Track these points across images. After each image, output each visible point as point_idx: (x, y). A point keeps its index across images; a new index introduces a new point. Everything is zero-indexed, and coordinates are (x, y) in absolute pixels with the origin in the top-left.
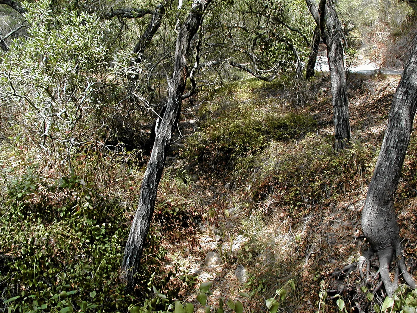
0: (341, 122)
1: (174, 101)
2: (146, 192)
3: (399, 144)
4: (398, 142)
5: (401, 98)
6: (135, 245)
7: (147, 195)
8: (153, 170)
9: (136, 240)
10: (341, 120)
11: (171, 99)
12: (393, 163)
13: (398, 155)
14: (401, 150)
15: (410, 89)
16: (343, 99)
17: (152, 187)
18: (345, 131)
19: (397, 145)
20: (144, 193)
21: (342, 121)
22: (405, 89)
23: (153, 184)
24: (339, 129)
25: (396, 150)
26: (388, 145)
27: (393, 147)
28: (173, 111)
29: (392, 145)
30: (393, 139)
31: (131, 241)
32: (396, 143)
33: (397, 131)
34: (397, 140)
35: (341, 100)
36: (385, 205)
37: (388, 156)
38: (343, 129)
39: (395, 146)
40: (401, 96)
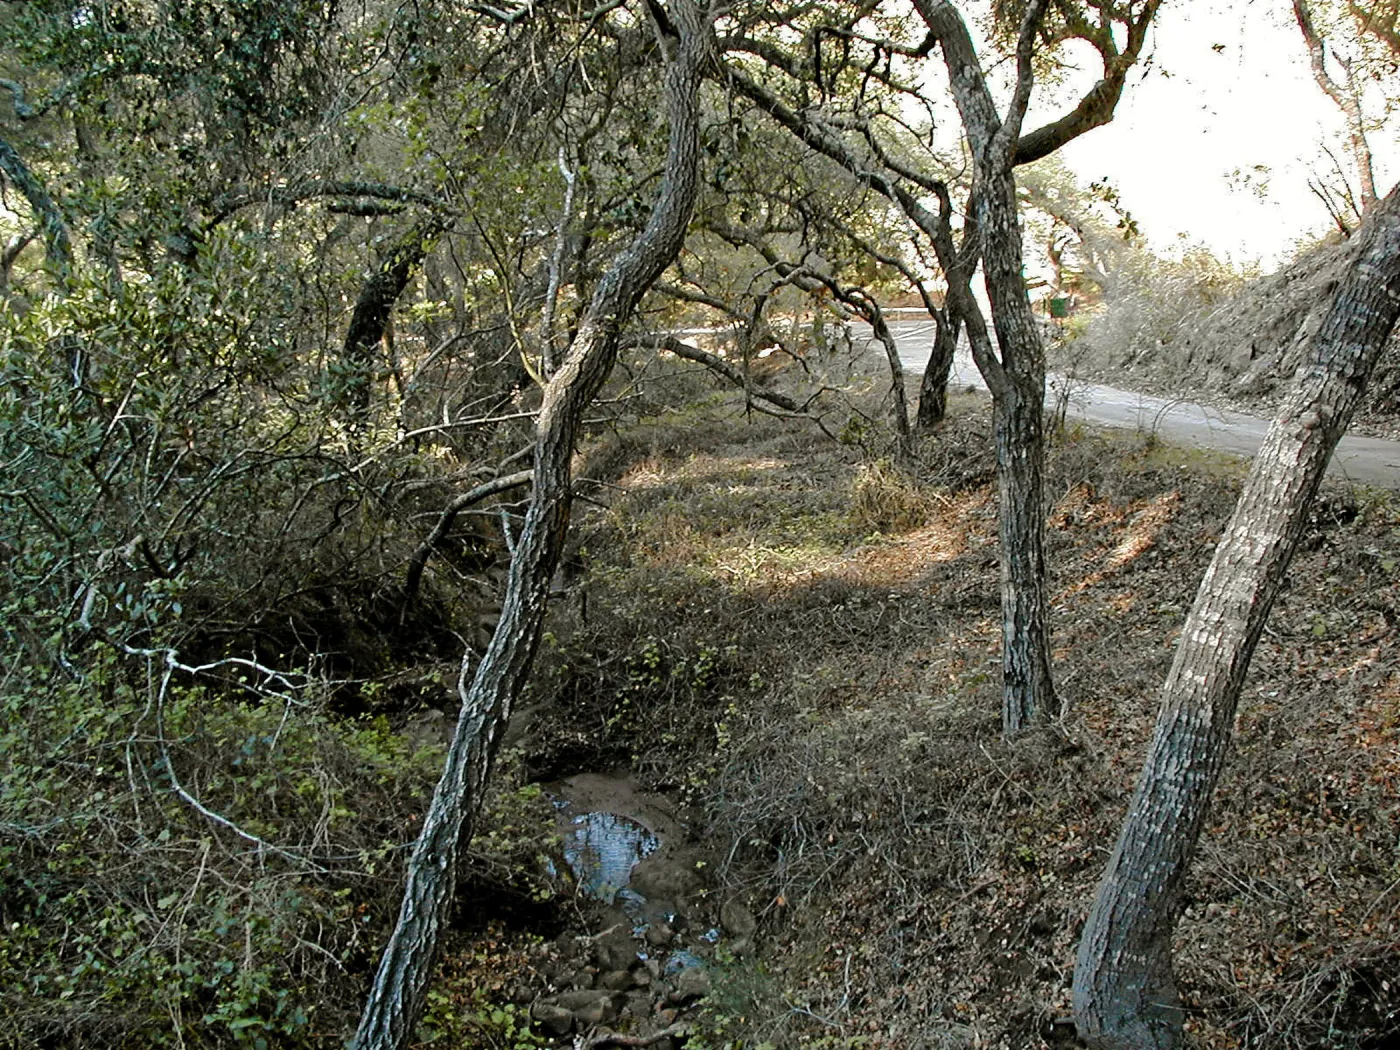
0: (1025, 635)
1: (526, 603)
2: (424, 880)
3: (1191, 776)
4: (1188, 770)
5: (1203, 641)
6: (383, 1041)
7: (427, 890)
8: (451, 814)
9: (387, 1025)
10: (1026, 628)
11: (516, 596)
12: (1174, 829)
13: (1187, 806)
14: (1198, 793)
15: (1230, 617)
16: (1033, 564)
17: (444, 865)
18: (1036, 662)
19: (1185, 778)
20: (420, 883)
21: (1029, 632)
22: (1216, 617)
23: (450, 856)
24: (1016, 657)
25: (1184, 792)
26: (1159, 777)
27: (1175, 783)
28: (521, 633)
29: (1171, 776)
30: (1174, 759)
31: (372, 1027)
32: (1183, 772)
33: (1188, 736)
34: (1187, 764)
35: (1027, 565)
36: (1142, 948)
37: (1157, 809)
38: (1030, 657)
39: (1181, 779)
40: (1205, 635)
